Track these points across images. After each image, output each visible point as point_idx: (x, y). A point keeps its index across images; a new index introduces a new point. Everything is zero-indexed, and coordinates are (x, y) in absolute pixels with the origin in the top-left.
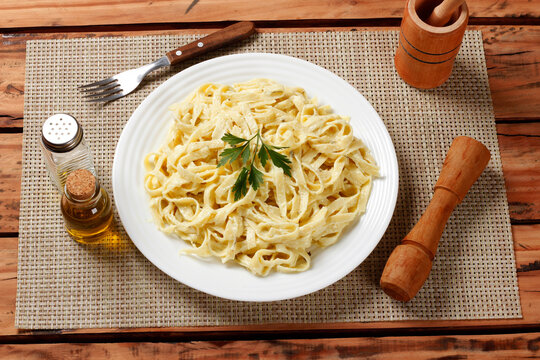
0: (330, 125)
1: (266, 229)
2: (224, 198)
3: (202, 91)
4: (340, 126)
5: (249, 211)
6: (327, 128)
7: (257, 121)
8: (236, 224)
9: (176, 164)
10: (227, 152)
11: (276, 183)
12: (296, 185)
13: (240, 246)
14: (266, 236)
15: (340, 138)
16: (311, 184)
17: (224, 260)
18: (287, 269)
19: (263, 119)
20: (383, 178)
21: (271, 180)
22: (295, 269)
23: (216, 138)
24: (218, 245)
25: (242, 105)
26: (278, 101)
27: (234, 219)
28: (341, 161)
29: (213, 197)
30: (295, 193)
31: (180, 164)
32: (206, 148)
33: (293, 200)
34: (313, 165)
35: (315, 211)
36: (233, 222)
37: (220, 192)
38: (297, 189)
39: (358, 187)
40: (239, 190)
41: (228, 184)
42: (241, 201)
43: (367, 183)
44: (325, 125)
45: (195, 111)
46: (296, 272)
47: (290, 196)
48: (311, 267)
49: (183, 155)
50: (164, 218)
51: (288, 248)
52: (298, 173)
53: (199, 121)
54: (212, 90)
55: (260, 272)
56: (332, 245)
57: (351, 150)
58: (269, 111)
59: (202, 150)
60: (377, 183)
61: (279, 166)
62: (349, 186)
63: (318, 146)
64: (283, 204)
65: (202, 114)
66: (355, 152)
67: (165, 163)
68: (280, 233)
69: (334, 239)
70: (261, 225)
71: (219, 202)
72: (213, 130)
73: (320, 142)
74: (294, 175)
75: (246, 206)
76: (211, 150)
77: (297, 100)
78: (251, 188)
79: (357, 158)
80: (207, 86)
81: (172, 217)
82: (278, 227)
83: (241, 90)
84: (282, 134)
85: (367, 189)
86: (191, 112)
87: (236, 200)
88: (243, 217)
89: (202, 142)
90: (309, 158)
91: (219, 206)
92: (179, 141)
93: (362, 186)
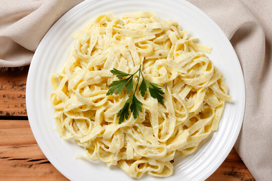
0: (196, 61)
1: (141, 147)
2: (111, 118)
3: (98, 21)
4: (204, 63)
5: (130, 131)
6: (194, 64)
7: (140, 54)
8: (119, 141)
9: (75, 89)
10: (115, 83)
11: (151, 110)
12: (167, 112)
13: (122, 156)
14: (141, 153)
15: (204, 72)
16: (178, 112)
17: (109, 165)
18: (155, 175)
19: (144, 53)
20: (232, 103)
21: (148, 108)
22: (161, 176)
23: (107, 68)
24: (105, 153)
25: (128, 40)
26: (157, 36)
27: (118, 137)
28: (203, 91)
29: (103, 116)
30: (165, 118)
31: (78, 90)
32: (99, 77)
33: (164, 123)
34: (180, 95)
35: (180, 132)
36: (117, 140)
37: (108, 114)
38: (167, 114)
39: (214, 109)
40: (123, 115)
41: (114, 110)
42: (124, 124)
43: (220, 106)
44: (192, 61)
45: (91, 41)
46: (163, 178)
47: (161, 120)
48: (174, 174)
49: (81, 81)
50: (64, 127)
51: (157, 161)
52: (169, 102)
53: (94, 50)
54: (106, 22)
55: (135, 176)
56: (190, 155)
57: (211, 83)
58: (150, 46)
59: (96, 78)
60: (228, 107)
61: (154, 97)
62: (206, 107)
63: (186, 80)
64: (155, 126)
65: (97, 43)
66: (214, 84)
67: (67, 83)
68: (152, 153)
69: (193, 151)
70: (138, 144)
71: (107, 120)
72: (105, 60)
73: (188, 77)
74: (166, 104)
75: (127, 128)
76: (102, 78)
77: (172, 35)
78: (132, 116)
79: (216, 88)
80: (102, 17)
81: (70, 128)
82: (150, 148)
83: (129, 22)
84: (158, 69)
85: (220, 111)
86: (88, 42)
87: (120, 123)
88: (125, 134)
89: (96, 71)
90: (178, 89)
91: (107, 123)
92: (78, 63)
93: (216, 108)
